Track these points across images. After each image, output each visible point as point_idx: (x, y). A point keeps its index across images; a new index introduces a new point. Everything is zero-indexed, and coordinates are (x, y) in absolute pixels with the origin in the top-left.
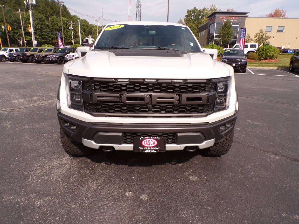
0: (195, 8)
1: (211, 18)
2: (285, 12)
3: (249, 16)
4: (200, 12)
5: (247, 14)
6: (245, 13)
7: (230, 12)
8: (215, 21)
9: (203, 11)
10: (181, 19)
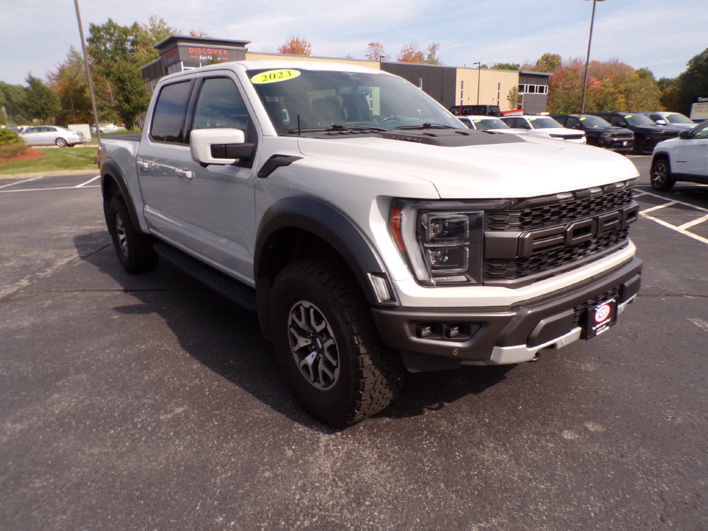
0: (110, 21)
1: (166, 49)
2: (309, 46)
3: (249, 50)
4: (125, 31)
5: (246, 46)
6: (242, 44)
7: (198, 36)
8: (178, 57)
9: (132, 32)
10: (72, 48)
